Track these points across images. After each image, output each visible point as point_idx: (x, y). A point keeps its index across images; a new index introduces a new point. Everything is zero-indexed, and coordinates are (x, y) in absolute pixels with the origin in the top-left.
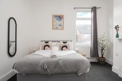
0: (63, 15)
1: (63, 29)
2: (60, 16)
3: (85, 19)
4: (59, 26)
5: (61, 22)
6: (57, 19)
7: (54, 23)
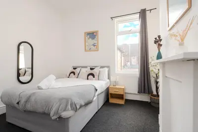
0: (98, 31)
1: (98, 50)
2: (93, 33)
3: (130, 32)
4: (92, 46)
5: (94, 41)
6: (90, 37)
7: (87, 44)
